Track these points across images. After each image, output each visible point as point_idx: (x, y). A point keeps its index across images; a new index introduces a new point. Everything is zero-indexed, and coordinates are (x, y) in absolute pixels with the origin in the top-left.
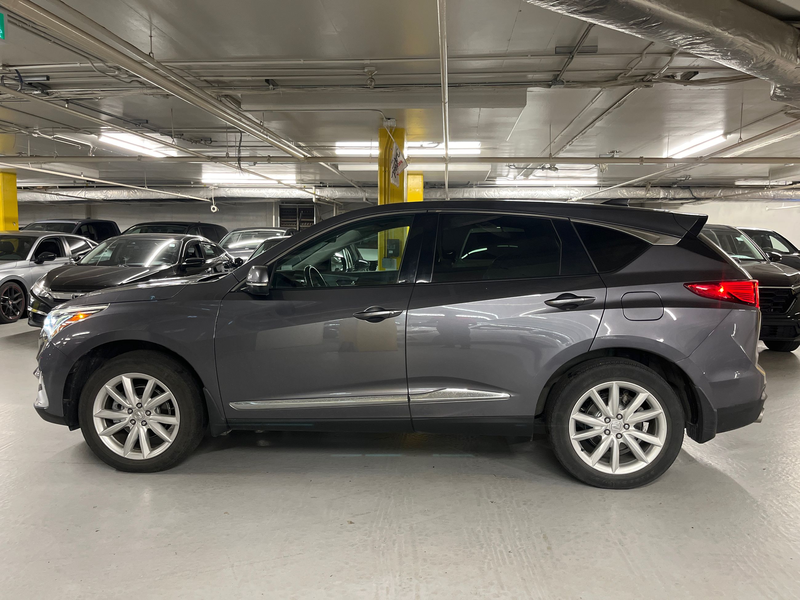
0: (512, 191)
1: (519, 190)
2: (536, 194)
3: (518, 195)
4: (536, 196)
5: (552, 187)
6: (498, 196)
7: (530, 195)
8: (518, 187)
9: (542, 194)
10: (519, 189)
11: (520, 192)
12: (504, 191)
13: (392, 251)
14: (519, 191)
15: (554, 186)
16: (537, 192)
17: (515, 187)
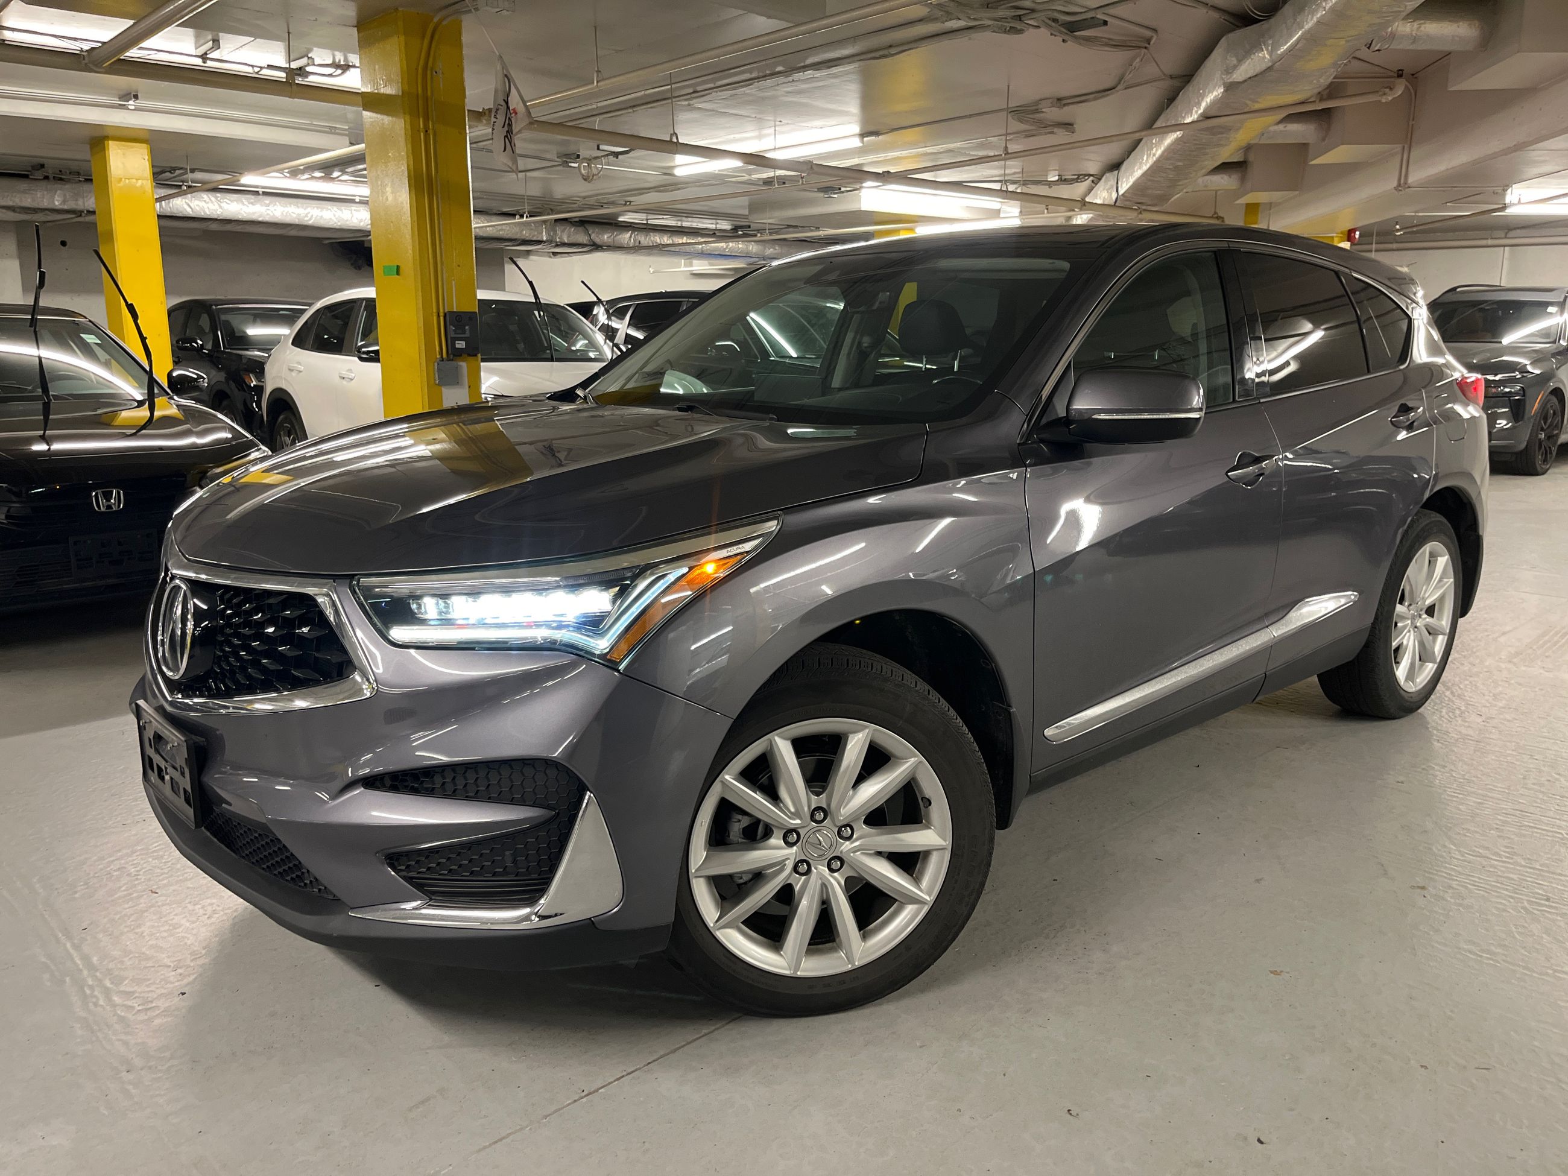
0: (252, 203)
1: (267, 202)
2: (309, 216)
3: (268, 214)
4: (310, 219)
5: (353, 201)
6: (219, 213)
7: (294, 216)
8: (265, 193)
9: (322, 217)
10: (267, 200)
11: (271, 208)
12: (232, 201)
13: (464, 343)
14: (268, 205)
15: (357, 200)
16: (309, 210)
17: (257, 193)
